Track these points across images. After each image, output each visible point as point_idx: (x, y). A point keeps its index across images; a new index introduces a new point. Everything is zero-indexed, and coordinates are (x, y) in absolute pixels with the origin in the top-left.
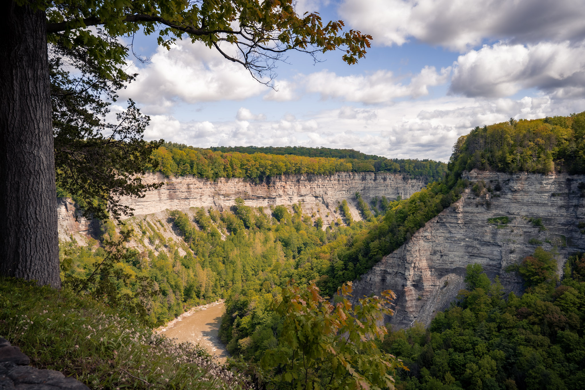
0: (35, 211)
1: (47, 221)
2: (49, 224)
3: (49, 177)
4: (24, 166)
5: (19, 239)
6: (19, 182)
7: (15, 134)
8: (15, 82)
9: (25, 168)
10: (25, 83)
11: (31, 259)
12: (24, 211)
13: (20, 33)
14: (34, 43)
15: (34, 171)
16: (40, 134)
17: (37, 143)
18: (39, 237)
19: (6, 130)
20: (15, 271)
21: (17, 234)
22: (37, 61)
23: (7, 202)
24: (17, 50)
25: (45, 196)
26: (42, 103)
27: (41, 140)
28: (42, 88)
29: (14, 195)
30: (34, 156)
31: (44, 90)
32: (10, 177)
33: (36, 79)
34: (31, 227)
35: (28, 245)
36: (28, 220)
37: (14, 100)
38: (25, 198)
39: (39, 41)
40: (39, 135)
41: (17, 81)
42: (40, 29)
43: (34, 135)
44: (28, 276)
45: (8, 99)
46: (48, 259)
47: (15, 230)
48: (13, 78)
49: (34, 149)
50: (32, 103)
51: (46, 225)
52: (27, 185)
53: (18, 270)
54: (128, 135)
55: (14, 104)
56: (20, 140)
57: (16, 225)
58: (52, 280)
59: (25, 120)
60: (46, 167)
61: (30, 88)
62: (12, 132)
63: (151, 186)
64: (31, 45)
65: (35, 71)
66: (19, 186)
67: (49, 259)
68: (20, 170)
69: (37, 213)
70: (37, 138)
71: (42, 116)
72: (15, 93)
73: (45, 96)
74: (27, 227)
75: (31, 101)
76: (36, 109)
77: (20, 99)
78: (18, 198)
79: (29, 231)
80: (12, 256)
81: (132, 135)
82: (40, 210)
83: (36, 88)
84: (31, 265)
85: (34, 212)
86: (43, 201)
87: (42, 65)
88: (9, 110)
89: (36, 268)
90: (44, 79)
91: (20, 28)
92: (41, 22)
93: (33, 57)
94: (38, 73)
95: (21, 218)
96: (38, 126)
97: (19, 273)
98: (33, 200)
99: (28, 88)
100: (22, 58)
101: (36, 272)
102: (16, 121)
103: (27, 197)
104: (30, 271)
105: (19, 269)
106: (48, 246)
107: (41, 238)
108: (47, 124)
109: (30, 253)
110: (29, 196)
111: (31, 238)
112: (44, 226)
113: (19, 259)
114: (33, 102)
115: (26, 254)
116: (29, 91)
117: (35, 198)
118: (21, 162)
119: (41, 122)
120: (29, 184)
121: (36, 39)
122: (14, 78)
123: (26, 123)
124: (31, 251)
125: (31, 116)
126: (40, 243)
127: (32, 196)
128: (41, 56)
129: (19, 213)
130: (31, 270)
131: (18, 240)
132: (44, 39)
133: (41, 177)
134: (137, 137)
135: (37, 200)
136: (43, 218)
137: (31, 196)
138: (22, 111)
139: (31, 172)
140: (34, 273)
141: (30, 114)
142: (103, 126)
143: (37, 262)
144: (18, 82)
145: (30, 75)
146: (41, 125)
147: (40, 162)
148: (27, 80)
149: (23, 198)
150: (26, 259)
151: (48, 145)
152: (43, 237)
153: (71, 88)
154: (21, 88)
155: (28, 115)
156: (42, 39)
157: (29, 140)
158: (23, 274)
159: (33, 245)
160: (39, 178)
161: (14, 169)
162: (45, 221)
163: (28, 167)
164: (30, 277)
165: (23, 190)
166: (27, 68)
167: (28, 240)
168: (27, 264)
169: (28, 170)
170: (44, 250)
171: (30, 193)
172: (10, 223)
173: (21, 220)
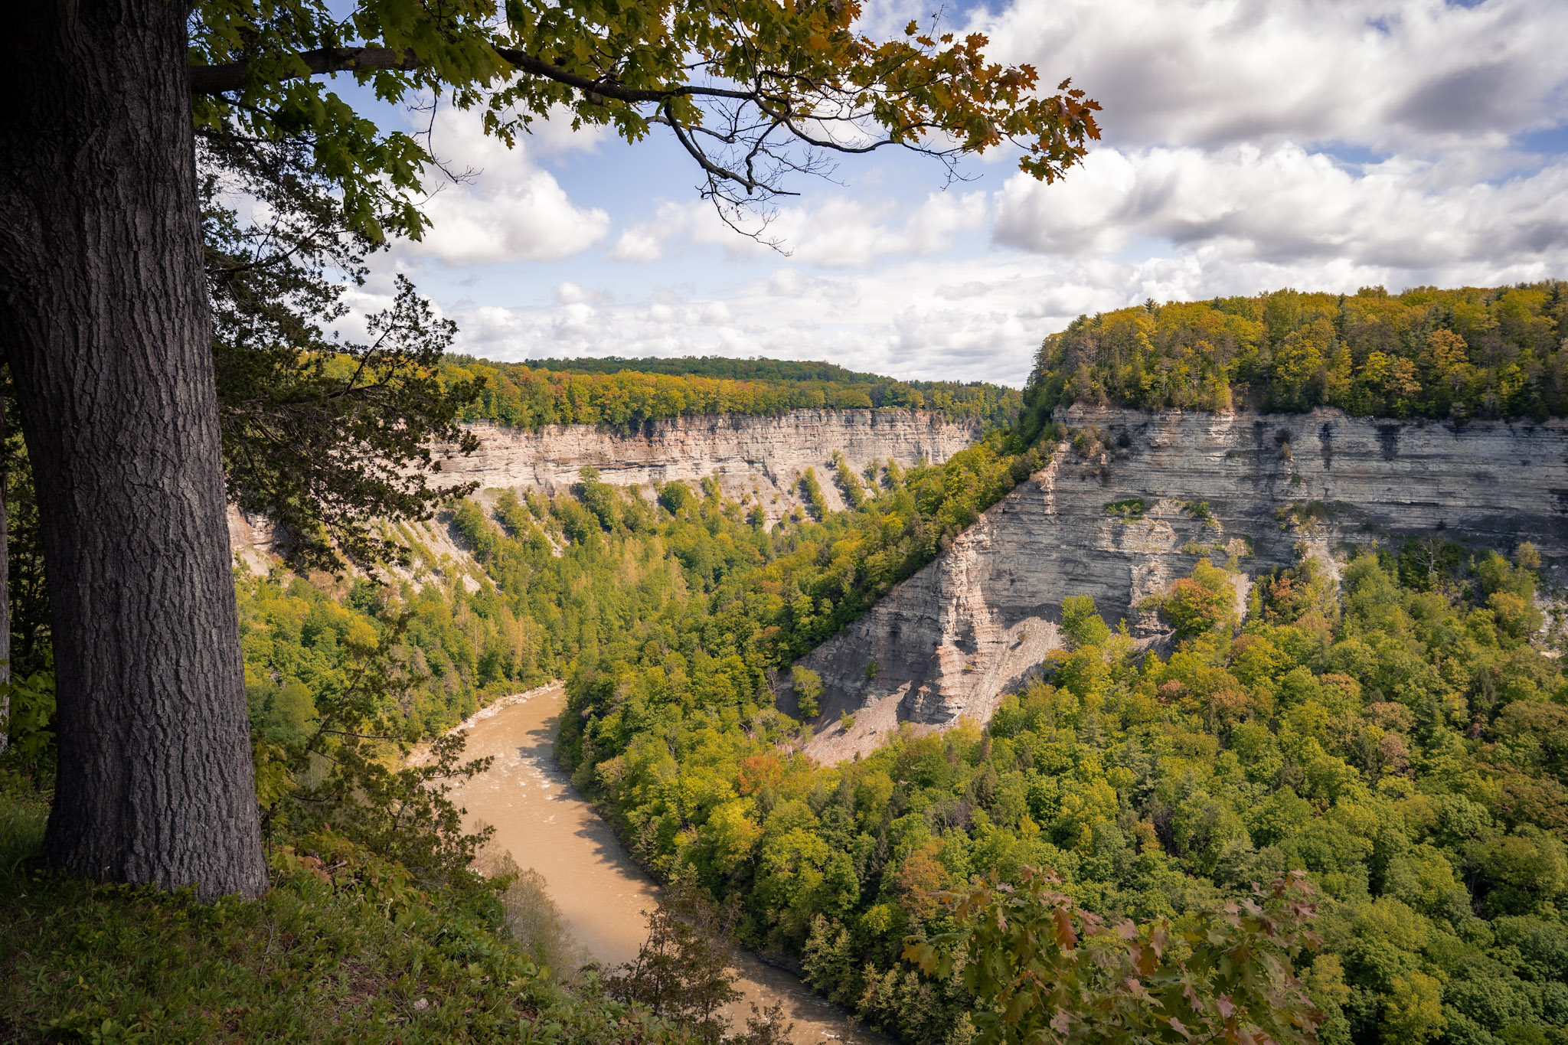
0: (177, 673)
1: (213, 696)
2: (221, 705)
3: (214, 558)
4: (134, 531)
5: (131, 763)
6: (117, 584)
7: (97, 428)
8: (90, 253)
9: (137, 536)
10: (126, 255)
11: (173, 822)
12: (142, 675)
13: (105, 88)
14: (150, 122)
15: (166, 543)
16: (180, 423)
17: (171, 452)
18: (192, 749)
19: (68, 415)
20: (124, 861)
21: (122, 748)
22: (164, 182)
23: (85, 647)
24: (96, 148)
25: (203, 620)
26: (182, 320)
27: (183, 440)
28: (180, 269)
29: (106, 626)
30: (164, 496)
31: (189, 278)
32: (89, 567)
33: (160, 242)
34: (165, 722)
35: (160, 779)
36: (154, 701)
37: (90, 315)
38: (141, 634)
39: (168, 117)
40: (175, 425)
41: (97, 251)
42: (169, 77)
43: (160, 428)
44: (167, 873)
45: (72, 312)
46: (224, 813)
47: (117, 734)
48: (83, 240)
49: (162, 474)
50: (148, 322)
51: (212, 710)
52: (146, 591)
53: (132, 859)
54: (397, 372)
55: (90, 327)
56: (113, 445)
57: (118, 720)
58: (241, 871)
59: (129, 378)
60: (201, 528)
61: (143, 274)
62: (88, 420)
63: (448, 492)
64: (143, 132)
65: (156, 214)
66: (119, 596)
67: (229, 812)
68: (118, 545)
69: (183, 676)
70: (170, 435)
71: (183, 361)
72: (94, 290)
73: (190, 297)
74: (153, 722)
75: (146, 314)
76: (164, 342)
77: (110, 311)
78: (118, 634)
79: (161, 736)
80: (111, 816)
81: (408, 371)
82: (192, 664)
83: (163, 270)
84: (173, 837)
85: (171, 674)
86: (199, 637)
87: (179, 194)
88: (77, 350)
89: (190, 844)
90: (187, 242)
91: (103, 73)
92: (172, 56)
93: (148, 168)
94: (168, 222)
95: (131, 696)
96: (172, 395)
97: (138, 866)
98: (167, 636)
99: (137, 273)
100: (111, 173)
101: (191, 858)
102: (102, 384)
103: (147, 629)
104: (171, 858)
105: (137, 855)
106: (221, 772)
107: (200, 751)
108: (199, 386)
109: (169, 802)
110: (153, 627)
111: (168, 756)
112: (206, 712)
113: (135, 825)
114: (153, 318)
115: (155, 806)
116: (139, 283)
117: (173, 631)
118: (120, 517)
119: (181, 383)
120: (151, 588)
121: (159, 109)
122: (89, 239)
123: (131, 387)
124: (169, 796)
125: (147, 365)
126: (196, 767)
127: (163, 624)
128: (177, 166)
129: (126, 682)
130: (176, 855)
131: (128, 766)
132: (185, 112)
133: (189, 559)
134: (422, 374)
135: (181, 637)
136: (203, 688)
137: (160, 625)
138: (120, 350)
139: (155, 550)
140: (186, 861)
141: (146, 358)
142: (333, 348)
143: (192, 826)
144: (103, 254)
145: (141, 231)
146: (181, 392)
147: (184, 512)
148: (129, 245)
149: (135, 632)
150: (157, 823)
151: (204, 455)
152: (205, 748)
153: (245, 251)
154: (111, 275)
155: (139, 363)
156: (177, 111)
157: (143, 444)
158: (152, 869)
159: (176, 778)
160: (183, 565)
161: (100, 540)
162: (208, 696)
163: (145, 533)
164: (174, 876)
165: (134, 608)
166: (130, 208)
167: (161, 763)
168: (162, 837)
169: (145, 541)
170: (210, 788)
171: (156, 616)
172: (98, 712)
173: (132, 702)
